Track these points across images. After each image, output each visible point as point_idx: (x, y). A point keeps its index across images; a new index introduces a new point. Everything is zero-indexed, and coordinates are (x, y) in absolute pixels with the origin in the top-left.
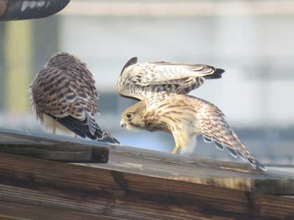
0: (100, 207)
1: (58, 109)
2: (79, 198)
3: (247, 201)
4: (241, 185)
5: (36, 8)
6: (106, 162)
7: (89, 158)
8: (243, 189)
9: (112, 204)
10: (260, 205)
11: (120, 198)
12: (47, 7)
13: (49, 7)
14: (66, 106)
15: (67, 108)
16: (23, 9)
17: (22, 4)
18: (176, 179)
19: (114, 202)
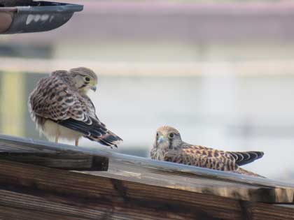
0: (99, 213)
1: (58, 111)
2: (79, 204)
3: (240, 209)
4: (234, 194)
5: (40, 21)
6: (106, 170)
7: (90, 166)
8: (237, 197)
9: (111, 210)
10: (253, 213)
11: (119, 205)
12: (51, 20)
13: (53, 20)
14: (66, 108)
15: (67, 110)
16: (28, 23)
17: (27, 18)
18: (173, 187)
19: (114, 209)
